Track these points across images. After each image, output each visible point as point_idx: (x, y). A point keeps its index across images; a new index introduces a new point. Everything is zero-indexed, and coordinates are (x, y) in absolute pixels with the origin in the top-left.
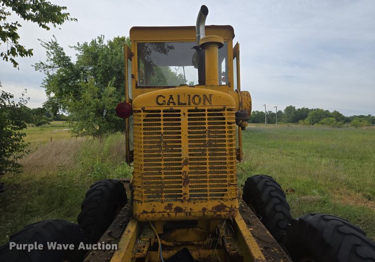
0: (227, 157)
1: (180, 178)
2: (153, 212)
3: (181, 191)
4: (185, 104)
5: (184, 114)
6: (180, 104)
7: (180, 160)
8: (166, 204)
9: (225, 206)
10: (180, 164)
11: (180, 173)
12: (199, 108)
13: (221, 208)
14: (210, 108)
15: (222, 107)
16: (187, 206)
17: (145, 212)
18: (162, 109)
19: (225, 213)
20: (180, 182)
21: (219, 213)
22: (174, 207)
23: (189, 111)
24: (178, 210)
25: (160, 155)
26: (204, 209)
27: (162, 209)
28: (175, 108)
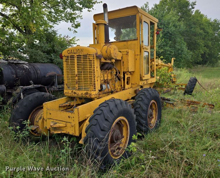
0: (88, 74)
1: (75, 81)
2: (68, 93)
3: (75, 86)
4: (75, 53)
5: (75, 57)
6: (74, 53)
7: (75, 75)
8: (71, 91)
9: (88, 93)
10: (75, 76)
11: (75, 80)
12: (80, 54)
13: (87, 93)
14: (83, 54)
15: (87, 54)
16: (77, 92)
17: (66, 93)
18: (69, 55)
19: (88, 96)
20: (75, 83)
21: (86, 95)
22: (73, 92)
23: (77, 56)
24: (75, 93)
25: (69, 73)
26: (82, 93)
27: (71, 92)
28: (73, 55)
